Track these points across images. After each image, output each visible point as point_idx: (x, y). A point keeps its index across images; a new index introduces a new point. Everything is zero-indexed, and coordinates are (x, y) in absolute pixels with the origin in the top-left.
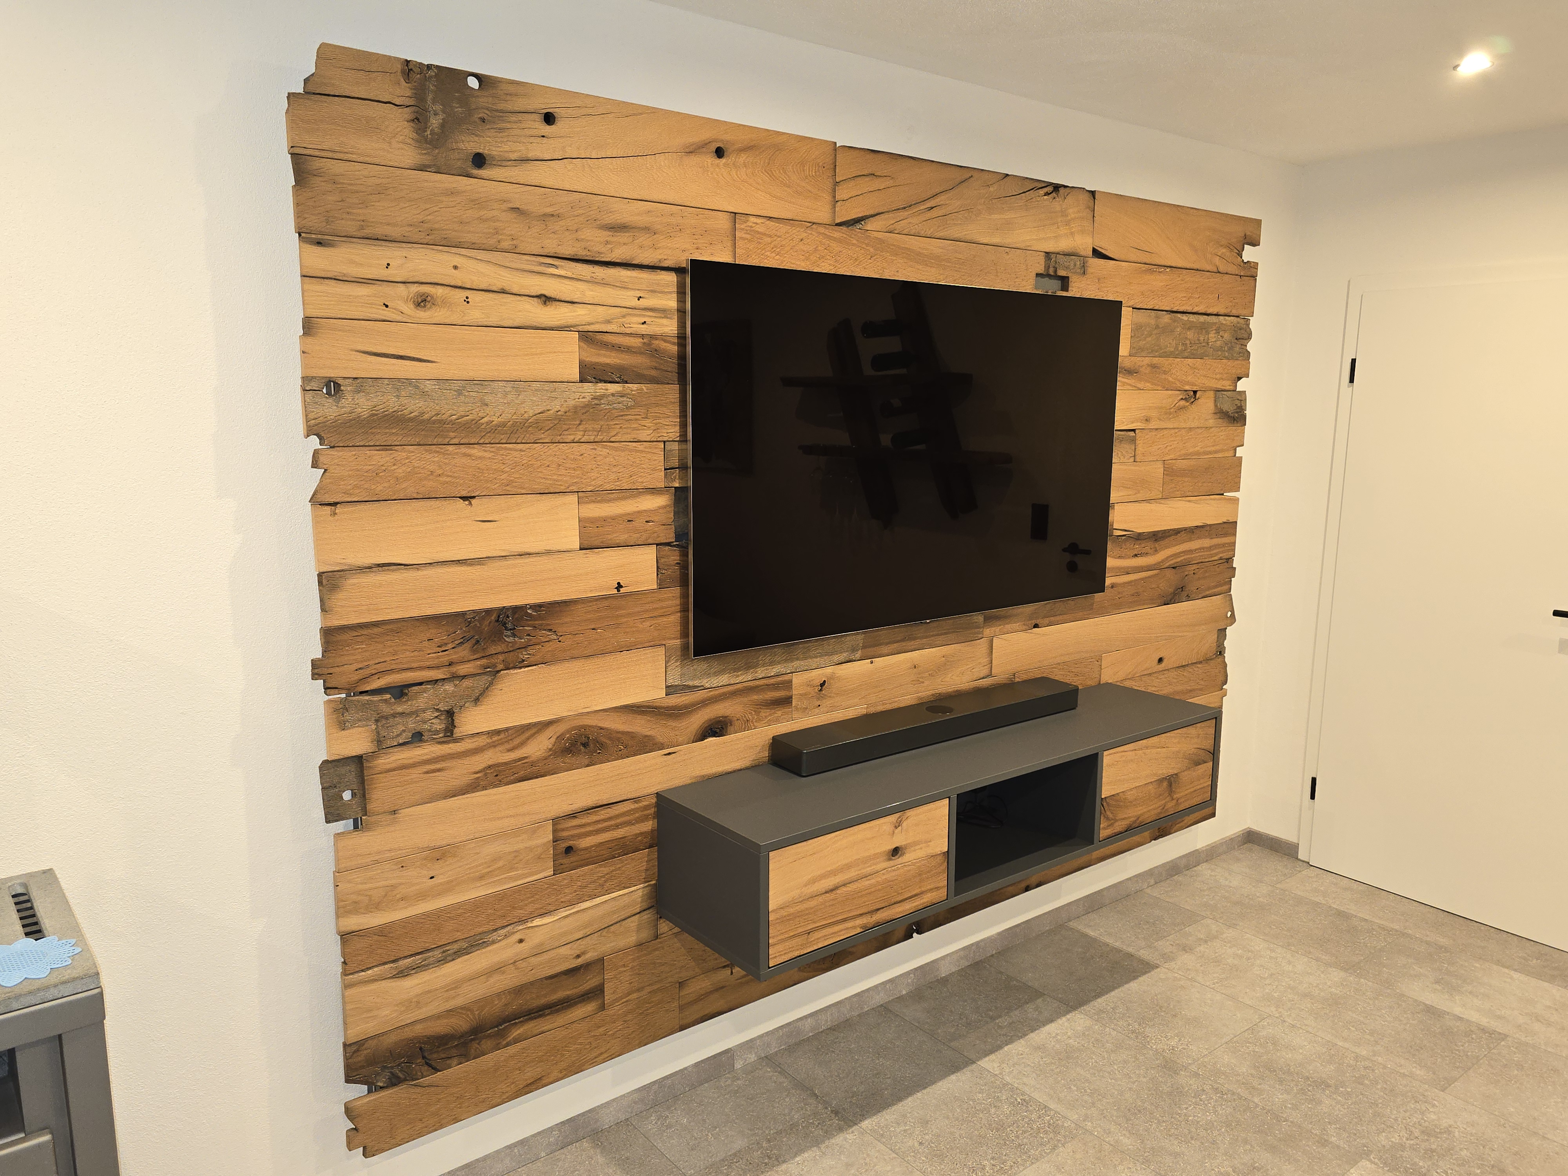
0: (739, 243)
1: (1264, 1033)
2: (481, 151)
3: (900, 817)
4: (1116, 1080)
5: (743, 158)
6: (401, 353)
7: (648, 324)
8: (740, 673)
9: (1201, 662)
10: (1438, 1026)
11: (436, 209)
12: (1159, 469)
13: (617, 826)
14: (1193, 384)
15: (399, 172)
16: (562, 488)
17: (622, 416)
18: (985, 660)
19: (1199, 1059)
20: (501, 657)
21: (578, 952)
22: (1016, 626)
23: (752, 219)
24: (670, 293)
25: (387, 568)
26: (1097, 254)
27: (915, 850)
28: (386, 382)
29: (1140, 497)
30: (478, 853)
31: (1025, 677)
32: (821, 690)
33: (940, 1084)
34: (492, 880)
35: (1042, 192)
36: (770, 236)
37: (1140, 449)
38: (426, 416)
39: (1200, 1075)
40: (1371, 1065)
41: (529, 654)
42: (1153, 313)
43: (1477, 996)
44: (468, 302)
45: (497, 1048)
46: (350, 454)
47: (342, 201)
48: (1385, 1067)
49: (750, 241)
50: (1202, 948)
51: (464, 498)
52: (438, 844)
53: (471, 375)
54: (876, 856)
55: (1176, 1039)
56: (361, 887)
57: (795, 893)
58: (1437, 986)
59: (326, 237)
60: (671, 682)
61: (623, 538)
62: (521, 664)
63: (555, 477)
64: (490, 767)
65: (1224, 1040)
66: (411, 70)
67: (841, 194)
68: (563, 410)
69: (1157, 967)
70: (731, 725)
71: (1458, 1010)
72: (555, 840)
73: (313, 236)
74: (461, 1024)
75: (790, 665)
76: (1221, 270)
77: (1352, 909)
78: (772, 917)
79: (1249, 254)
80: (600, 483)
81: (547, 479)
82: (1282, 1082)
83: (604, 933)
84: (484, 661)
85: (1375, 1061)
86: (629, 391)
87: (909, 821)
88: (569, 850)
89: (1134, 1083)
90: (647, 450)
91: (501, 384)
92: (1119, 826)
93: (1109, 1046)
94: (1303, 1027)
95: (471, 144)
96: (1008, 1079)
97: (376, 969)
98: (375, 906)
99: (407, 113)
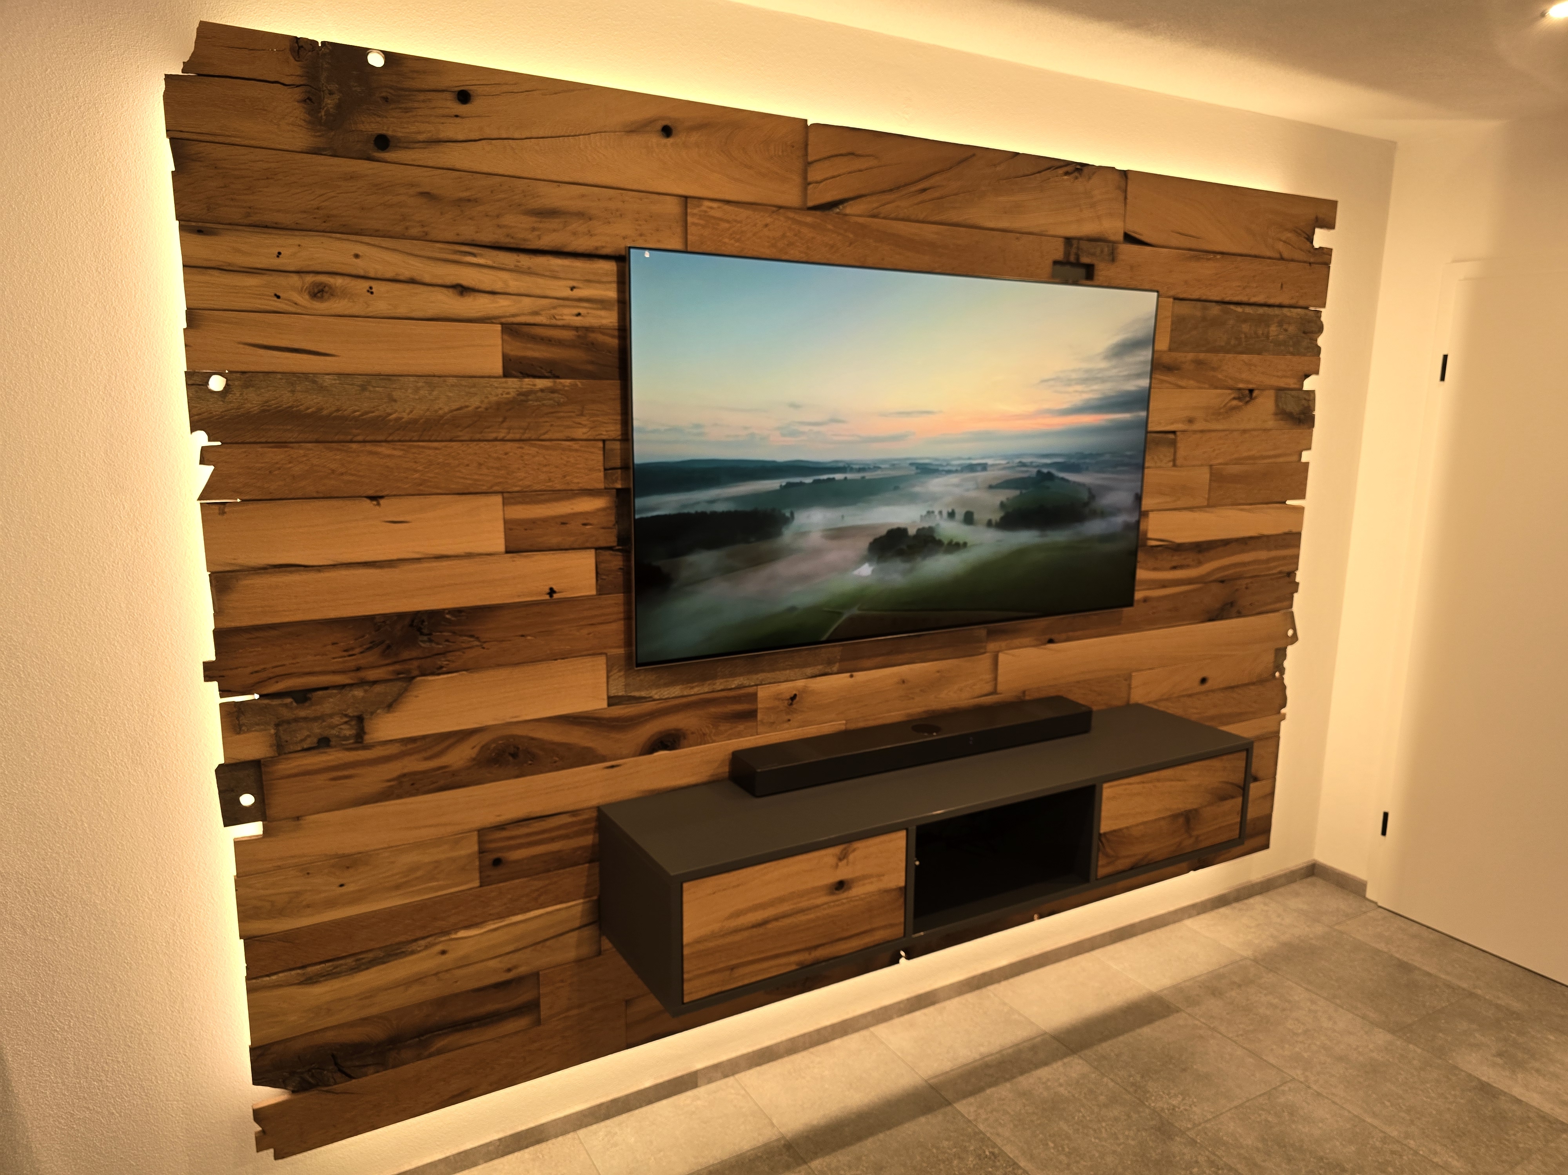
0: (691, 229)
1: (1282, 1100)
2: (384, 132)
3: (845, 849)
4: (1100, 1139)
5: (694, 137)
6: (296, 346)
7: (583, 316)
8: (694, 685)
9: (1253, 684)
10: (1490, 1108)
11: (333, 194)
12: (1204, 475)
13: (552, 840)
14: (1248, 382)
15: (288, 156)
16: (484, 488)
17: (552, 413)
18: (988, 677)
19: (1200, 1124)
20: (416, 663)
21: (509, 966)
22: (1026, 641)
23: (707, 203)
24: (610, 282)
25: (284, 569)
26: (1129, 238)
27: (864, 885)
28: (279, 376)
29: (1180, 504)
30: (393, 862)
31: (1036, 695)
32: (791, 704)
33: (906, 1125)
34: (411, 889)
35: (1061, 171)
36: (728, 222)
37: (1182, 452)
38: (325, 412)
39: (1196, 1142)
40: (1399, 1149)
41: (448, 661)
42: (1199, 304)
43: (1544, 1076)
44: (372, 293)
45: (419, 1058)
46: (241, 451)
47: (225, 187)
48: (1416, 1153)
49: (704, 227)
50: (1233, 993)
51: (372, 498)
52: (347, 852)
53: (377, 369)
54: (815, 890)
55: (1180, 1098)
56: (262, 892)
57: (716, 927)
58: (1499, 1060)
59: (208, 225)
60: (613, 692)
61: (555, 541)
62: (438, 671)
63: (476, 477)
64: (404, 775)
65: (1235, 1103)
66: (302, 47)
67: (814, 174)
68: (484, 406)
69: (1178, 1012)
70: (685, 738)
71: (1517, 1091)
72: (481, 851)
73: (193, 224)
74: (378, 1033)
75: (755, 677)
76: (1286, 255)
77: (1417, 960)
78: (686, 951)
79: (1321, 238)
80: (528, 483)
81: (466, 479)
82: (1290, 1160)
83: (539, 947)
84: (397, 667)
85: (1405, 1145)
86: (560, 387)
87: (856, 853)
88: (497, 862)
89: (1119, 1145)
90: (583, 449)
91: (411, 379)
92: (1122, 864)
93: (1102, 1098)
94: (1330, 1097)
95: (372, 126)
96: (981, 1127)
97: (281, 975)
98: (280, 912)
99: (298, 93)
